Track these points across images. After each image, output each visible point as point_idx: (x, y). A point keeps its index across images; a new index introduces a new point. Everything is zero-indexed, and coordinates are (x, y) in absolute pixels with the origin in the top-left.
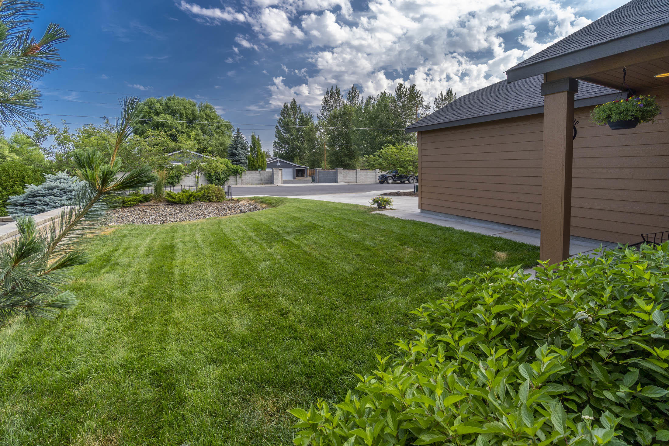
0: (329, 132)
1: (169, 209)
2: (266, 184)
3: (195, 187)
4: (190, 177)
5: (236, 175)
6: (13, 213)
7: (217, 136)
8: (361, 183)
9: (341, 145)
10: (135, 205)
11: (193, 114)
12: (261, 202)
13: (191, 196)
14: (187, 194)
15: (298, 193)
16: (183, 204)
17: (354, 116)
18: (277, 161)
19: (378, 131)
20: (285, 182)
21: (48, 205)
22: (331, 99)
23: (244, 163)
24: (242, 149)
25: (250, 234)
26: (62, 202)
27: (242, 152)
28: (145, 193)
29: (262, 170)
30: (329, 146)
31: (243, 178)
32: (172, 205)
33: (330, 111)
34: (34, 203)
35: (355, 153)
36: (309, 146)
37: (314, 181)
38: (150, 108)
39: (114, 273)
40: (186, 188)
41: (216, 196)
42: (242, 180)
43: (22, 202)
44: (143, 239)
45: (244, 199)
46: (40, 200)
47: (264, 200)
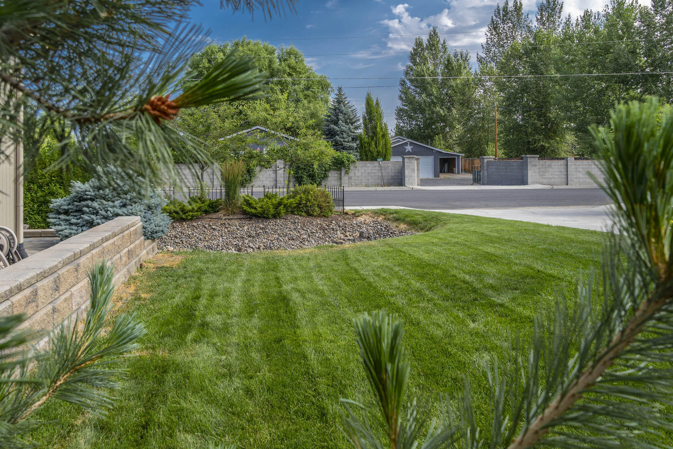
0: (502, 87)
1: (247, 227)
2: (390, 185)
3: (285, 190)
4: (268, 173)
5: (340, 170)
6: (55, 225)
7: (305, 102)
8: (578, 186)
9: (526, 110)
10: (198, 218)
11: (270, 66)
12: (397, 220)
13: (280, 204)
14: (274, 201)
15: (458, 203)
16: (268, 218)
17: (556, 51)
18: (406, 144)
19: (608, 80)
20: (424, 182)
21: (97, 214)
22: (503, 22)
23: (351, 148)
24: (346, 122)
25: (416, 284)
26: (115, 209)
27: (345, 127)
28: (211, 197)
29: (384, 159)
30: (502, 113)
31: (351, 174)
32: (251, 219)
33: (503, 46)
34: (80, 211)
35: (557, 125)
36: (462, 114)
37: (477, 181)
38: (209, 62)
39: (208, 343)
40: (270, 190)
41: (320, 207)
42: (350, 178)
43: (66, 207)
44: (231, 280)
45: (366, 213)
46: (88, 206)
47: (401, 216)
